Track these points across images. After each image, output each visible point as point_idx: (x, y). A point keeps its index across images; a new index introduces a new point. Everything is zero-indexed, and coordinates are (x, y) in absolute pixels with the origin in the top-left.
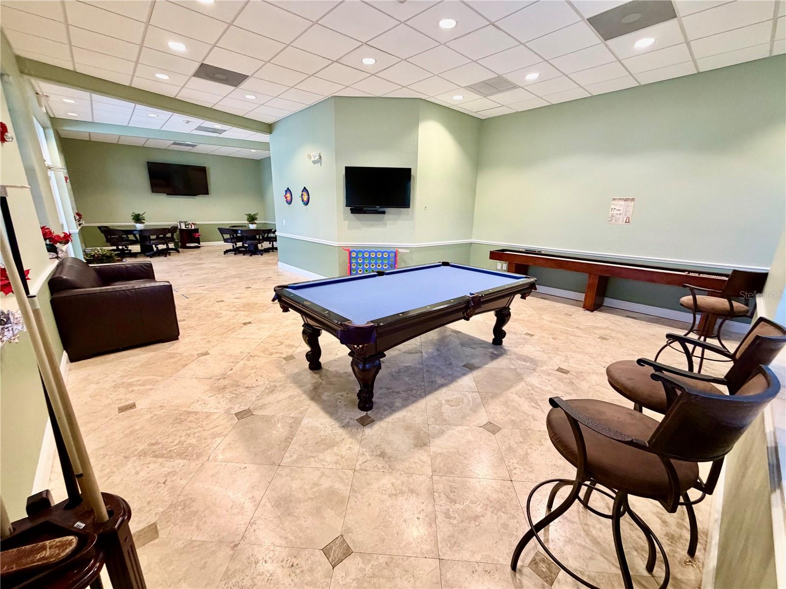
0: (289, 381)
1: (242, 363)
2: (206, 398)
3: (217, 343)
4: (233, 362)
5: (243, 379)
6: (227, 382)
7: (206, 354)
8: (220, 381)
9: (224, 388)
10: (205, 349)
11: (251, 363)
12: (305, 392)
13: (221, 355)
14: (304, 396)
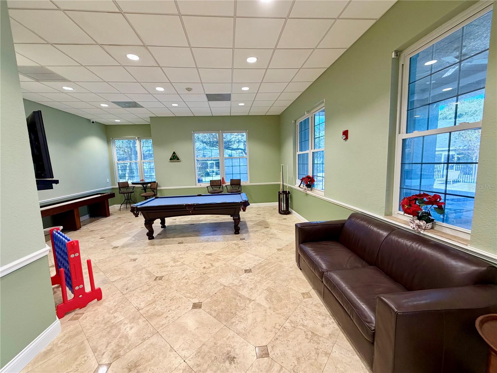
0: (249, 232)
1: (262, 242)
2: (277, 233)
3: (272, 256)
4: (266, 242)
5: (264, 236)
6: (270, 236)
7: (279, 250)
8: (272, 236)
9: (271, 234)
10: (279, 253)
11: (258, 241)
12: (248, 229)
13: (271, 247)
14: (248, 228)
